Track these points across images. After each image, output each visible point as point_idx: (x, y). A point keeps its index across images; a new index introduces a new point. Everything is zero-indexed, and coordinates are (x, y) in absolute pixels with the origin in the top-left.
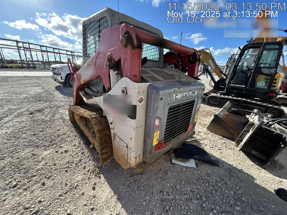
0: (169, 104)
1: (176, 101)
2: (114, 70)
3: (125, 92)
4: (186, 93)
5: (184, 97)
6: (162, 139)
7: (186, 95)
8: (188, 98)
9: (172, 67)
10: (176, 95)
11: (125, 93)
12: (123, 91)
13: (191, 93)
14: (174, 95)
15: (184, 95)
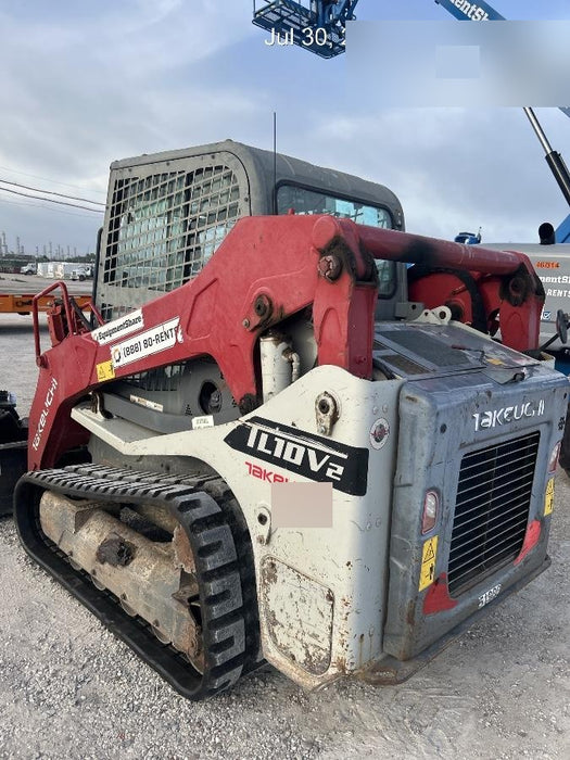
0: (463, 446)
1: (483, 435)
2: (277, 342)
3: (332, 408)
4: (511, 409)
5: (505, 422)
6: (443, 570)
7: (511, 414)
8: (517, 424)
9: (443, 315)
10: (483, 415)
11: (330, 412)
12: (323, 407)
13: (525, 408)
14: (477, 416)
15: (506, 416)
